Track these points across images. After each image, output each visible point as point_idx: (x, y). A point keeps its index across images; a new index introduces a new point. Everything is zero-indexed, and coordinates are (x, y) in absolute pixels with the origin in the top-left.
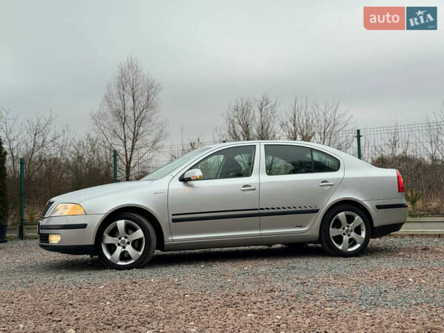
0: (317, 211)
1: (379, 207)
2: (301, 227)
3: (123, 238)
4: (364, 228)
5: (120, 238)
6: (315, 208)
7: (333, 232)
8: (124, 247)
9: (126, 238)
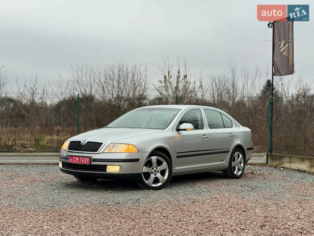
0: (228, 152)
1: (248, 149)
2: (222, 161)
3: (155, 169)
4: (243, 161)
5: (153, 169)
6: (228, 150)
7: (233, 164)
8: (155, 175)
9: (156, 168)
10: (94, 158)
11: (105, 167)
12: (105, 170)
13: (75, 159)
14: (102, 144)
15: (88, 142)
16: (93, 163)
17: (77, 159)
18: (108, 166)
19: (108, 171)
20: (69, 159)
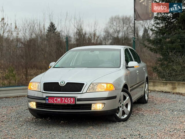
5: (121, 103)
6: (144, 81)
8: (123, 108)
9: (123, 102)
10: (78, 98)
11: (90, 105)
12: (90, 108)
13: (56, 100)
14: (83, 84)
15: (68, 83)
16: (78, 103)
17: (59, 100)
18: (93, 105)
19: (92, 109)
20: (48, 100)
